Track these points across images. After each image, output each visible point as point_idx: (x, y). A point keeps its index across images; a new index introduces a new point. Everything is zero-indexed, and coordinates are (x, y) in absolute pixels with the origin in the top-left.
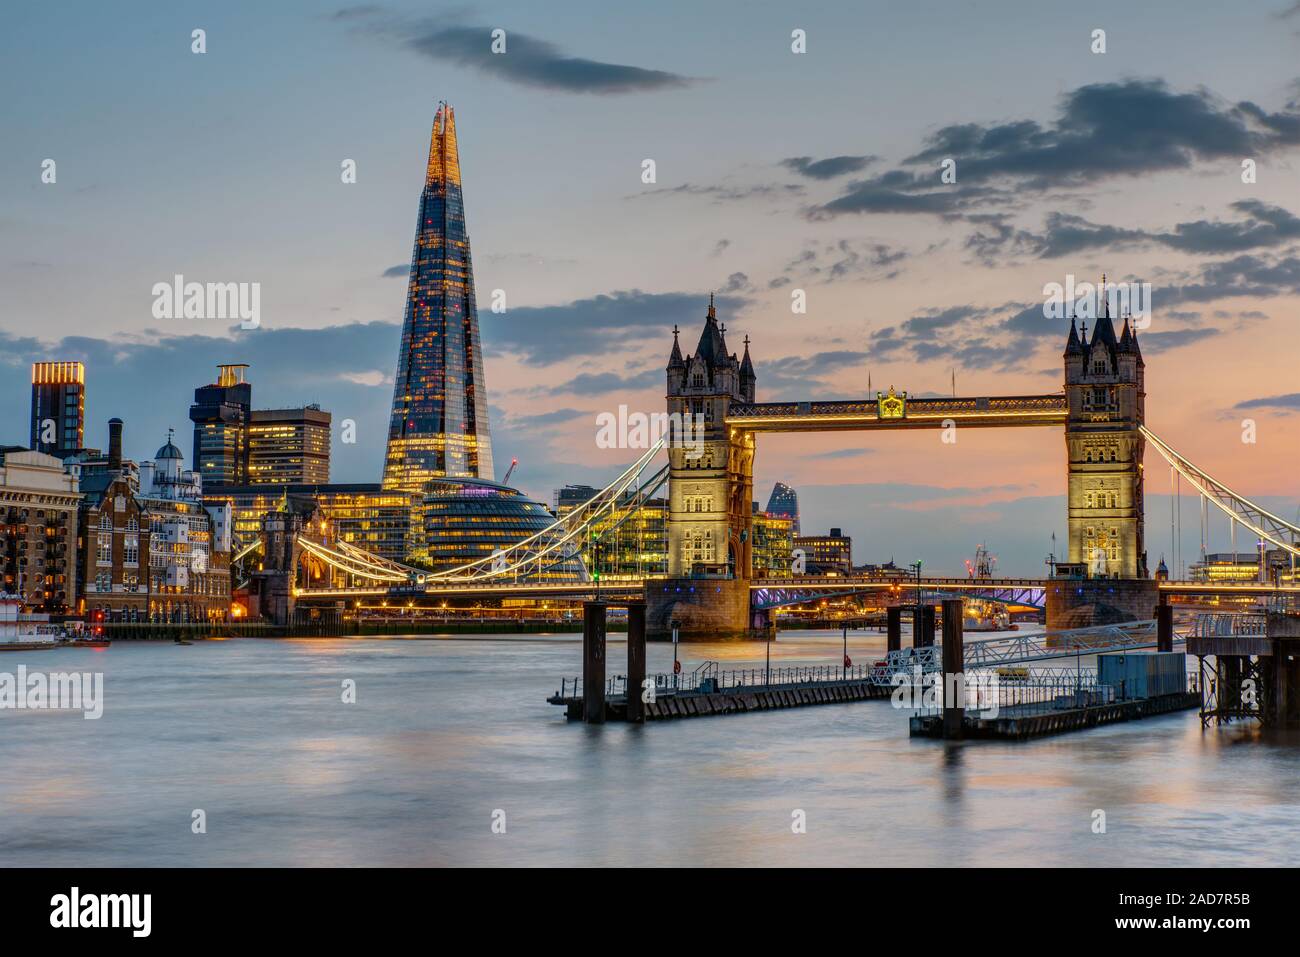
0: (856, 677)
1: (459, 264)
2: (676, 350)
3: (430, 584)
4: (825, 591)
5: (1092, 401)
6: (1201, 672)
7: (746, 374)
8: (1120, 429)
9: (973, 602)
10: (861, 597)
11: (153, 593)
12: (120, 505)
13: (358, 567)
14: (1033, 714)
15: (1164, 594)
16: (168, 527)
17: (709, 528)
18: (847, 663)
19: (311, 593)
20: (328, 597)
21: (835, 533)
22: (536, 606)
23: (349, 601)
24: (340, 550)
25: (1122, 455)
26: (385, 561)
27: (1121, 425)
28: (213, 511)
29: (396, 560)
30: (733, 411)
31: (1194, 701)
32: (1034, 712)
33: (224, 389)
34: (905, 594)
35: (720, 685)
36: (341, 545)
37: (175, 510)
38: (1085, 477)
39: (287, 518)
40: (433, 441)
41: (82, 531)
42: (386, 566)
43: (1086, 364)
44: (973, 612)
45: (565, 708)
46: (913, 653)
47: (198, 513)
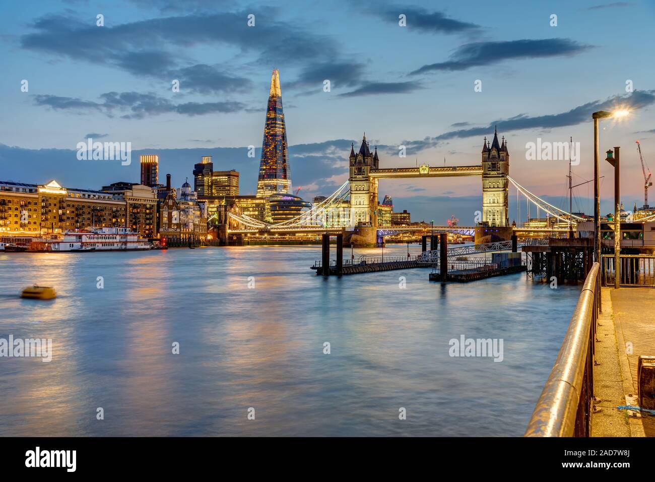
0: (412, 260)
1: (281, 123)
2: (353, 151)
3: (272, 228)
4: (401, 231)
5: (491, 167)
6: (526, 258)
7: (376, 159)
8: (500, 177)
9: (450, 235)
10: (413, 233)
11: (182, 231)
12: (170, 202)
13: (248, 223)
14: (470, 273)
15: (515, 232)
16: (187, 210)
17: (363, 210)
18: (409, 256)
19: (234, 231)
20: (239, 233)
21: (405, 212)
22: (307, 236)
23: (246, 234)
24: (242, 217)
25: (501, 185)
26: (257, 221)
27: (501, 175)
28: (201, 204)
29: (261, 221)
30: (371, 172)
31: (524, 269)
32: (470, 272)
33: (204, 165)
34: (428, 232)
35: (367, 263)
36: (243, 215)
37: (189, 204)
38: (488, 193)
39: (226, 207)
40: (273, 182)
41: (158, 211)
42: (258, 222)
43: (489, 154)
44: (451, 238)
45: (316, 270)
46: (430, 252)
47: (196, 205)
